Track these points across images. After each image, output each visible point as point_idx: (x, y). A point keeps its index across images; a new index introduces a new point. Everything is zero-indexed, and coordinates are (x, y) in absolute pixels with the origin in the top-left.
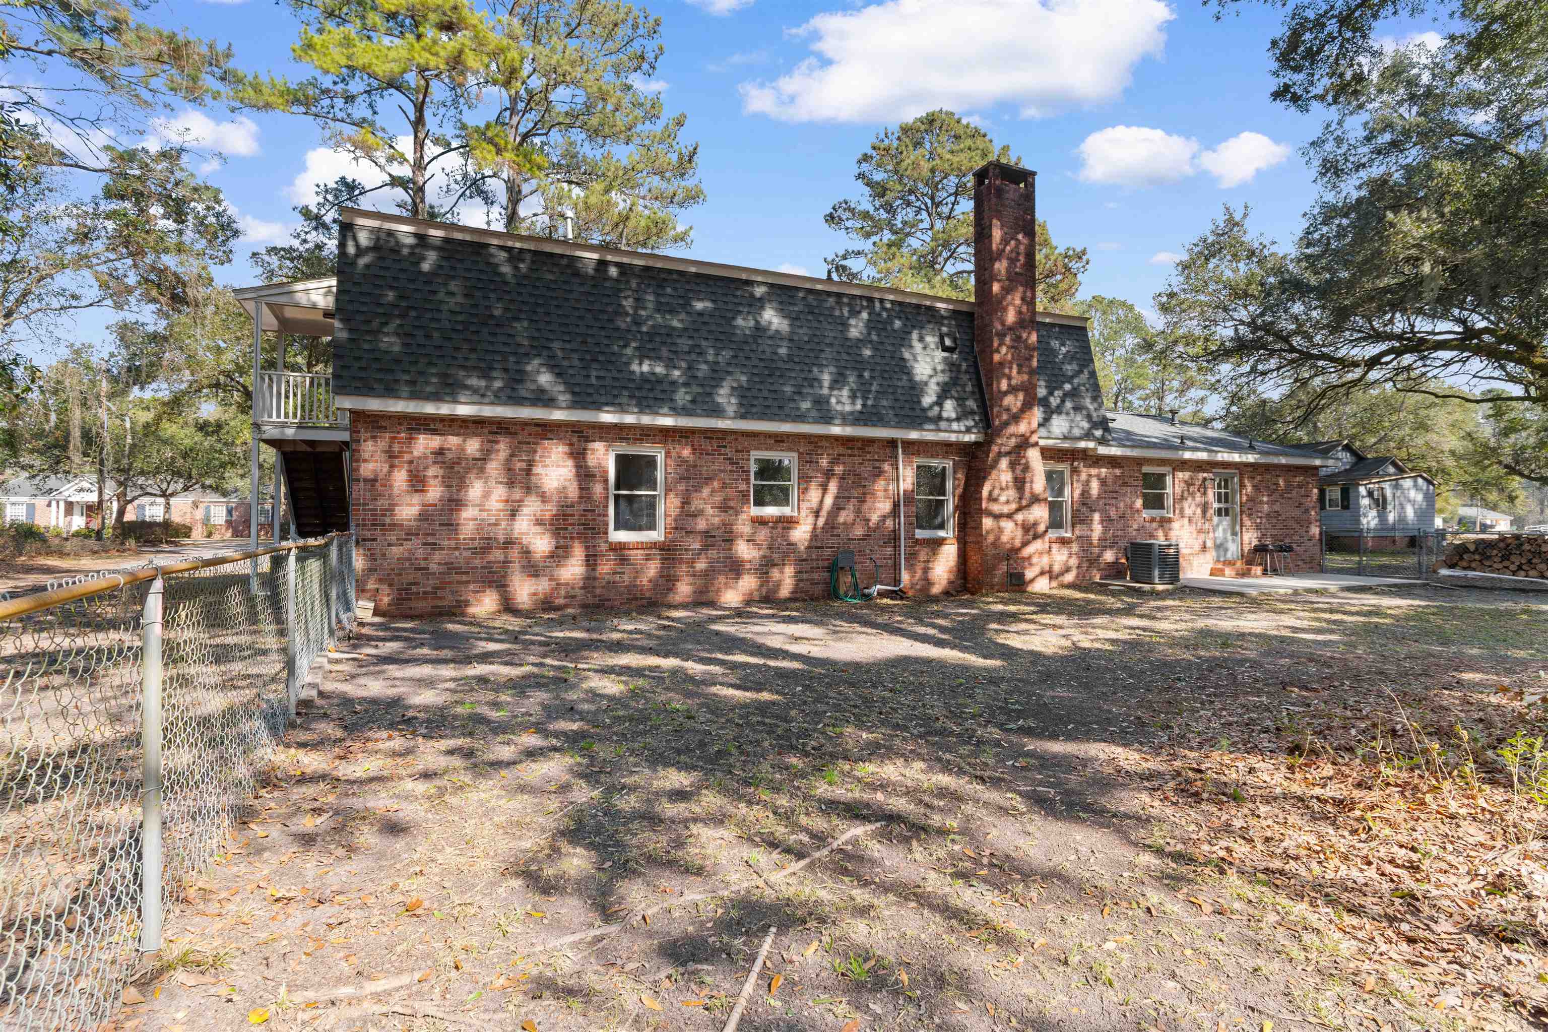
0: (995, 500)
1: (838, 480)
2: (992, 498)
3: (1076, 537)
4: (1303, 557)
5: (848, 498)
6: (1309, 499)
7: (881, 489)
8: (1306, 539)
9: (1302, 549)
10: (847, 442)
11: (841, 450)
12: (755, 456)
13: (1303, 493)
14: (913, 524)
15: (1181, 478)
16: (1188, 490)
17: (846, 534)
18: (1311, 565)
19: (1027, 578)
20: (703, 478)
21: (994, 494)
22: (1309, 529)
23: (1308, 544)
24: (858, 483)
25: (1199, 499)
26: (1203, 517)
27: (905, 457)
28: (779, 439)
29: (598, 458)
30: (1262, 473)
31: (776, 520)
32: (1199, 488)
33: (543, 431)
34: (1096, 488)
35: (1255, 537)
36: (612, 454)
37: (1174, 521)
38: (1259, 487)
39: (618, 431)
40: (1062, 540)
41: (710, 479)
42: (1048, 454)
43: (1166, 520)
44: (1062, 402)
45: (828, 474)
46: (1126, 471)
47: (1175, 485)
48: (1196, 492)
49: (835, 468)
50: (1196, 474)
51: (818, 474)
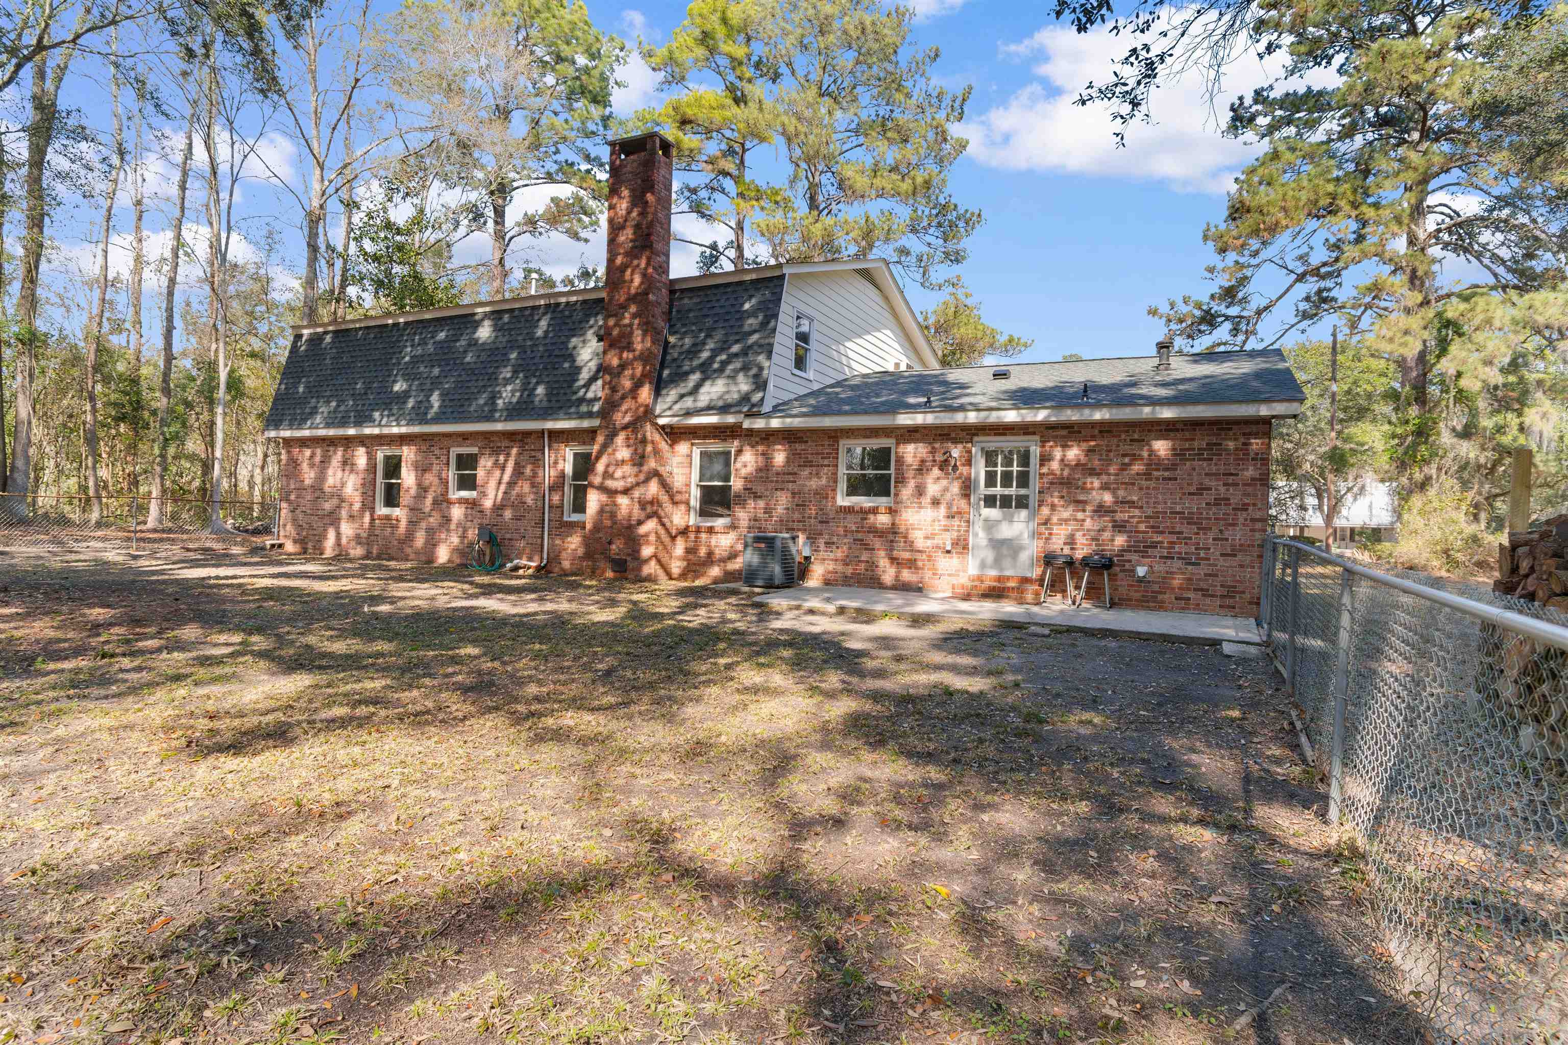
0: (611, 476)
1: (503, 469)
2: (607, 475)
3: (733, 527)
4: (1203, 585)
5: (511, 484)
6: (1231, 480)
7: (535, 475)
8: (1214, 552)
9: (1202, 570)
10: (511, 436)
11: (505, 443)
12: (455, 451)
13: (1214, 469)
14: (561, 506)
15: (912, 452)
16: (922, 469)
17: (508, 514)
18: (1228, 602)
19: (631, 565)
20: (422, 469)
21: (611, 469)
22: (1226, 534)
23: (1221, 562)
24: (518, 472)
25: (944, 482)
26: (949, 506)
27: (555, 445)
28: (465, 437)
29: (371, 457)
30: (1093, 437)
31: (461, 501)
32: (944, 465)
33: (348, 442)
34: (765, 470)
35: (1071, 541)
36: (380, 456)
37: (891, 511)
38: (1083, 459)
39: (381, 440)
40: (711, 530)
41: (424, 471)
42: (701, 433)
43: (874, 511)
44: (724, 364)
45: (496, 463)
46: (810, 447)
47: (900, 461)
48: (936, 472)
49: (502, 458)
50: (937, 445)
51: (490, 464)
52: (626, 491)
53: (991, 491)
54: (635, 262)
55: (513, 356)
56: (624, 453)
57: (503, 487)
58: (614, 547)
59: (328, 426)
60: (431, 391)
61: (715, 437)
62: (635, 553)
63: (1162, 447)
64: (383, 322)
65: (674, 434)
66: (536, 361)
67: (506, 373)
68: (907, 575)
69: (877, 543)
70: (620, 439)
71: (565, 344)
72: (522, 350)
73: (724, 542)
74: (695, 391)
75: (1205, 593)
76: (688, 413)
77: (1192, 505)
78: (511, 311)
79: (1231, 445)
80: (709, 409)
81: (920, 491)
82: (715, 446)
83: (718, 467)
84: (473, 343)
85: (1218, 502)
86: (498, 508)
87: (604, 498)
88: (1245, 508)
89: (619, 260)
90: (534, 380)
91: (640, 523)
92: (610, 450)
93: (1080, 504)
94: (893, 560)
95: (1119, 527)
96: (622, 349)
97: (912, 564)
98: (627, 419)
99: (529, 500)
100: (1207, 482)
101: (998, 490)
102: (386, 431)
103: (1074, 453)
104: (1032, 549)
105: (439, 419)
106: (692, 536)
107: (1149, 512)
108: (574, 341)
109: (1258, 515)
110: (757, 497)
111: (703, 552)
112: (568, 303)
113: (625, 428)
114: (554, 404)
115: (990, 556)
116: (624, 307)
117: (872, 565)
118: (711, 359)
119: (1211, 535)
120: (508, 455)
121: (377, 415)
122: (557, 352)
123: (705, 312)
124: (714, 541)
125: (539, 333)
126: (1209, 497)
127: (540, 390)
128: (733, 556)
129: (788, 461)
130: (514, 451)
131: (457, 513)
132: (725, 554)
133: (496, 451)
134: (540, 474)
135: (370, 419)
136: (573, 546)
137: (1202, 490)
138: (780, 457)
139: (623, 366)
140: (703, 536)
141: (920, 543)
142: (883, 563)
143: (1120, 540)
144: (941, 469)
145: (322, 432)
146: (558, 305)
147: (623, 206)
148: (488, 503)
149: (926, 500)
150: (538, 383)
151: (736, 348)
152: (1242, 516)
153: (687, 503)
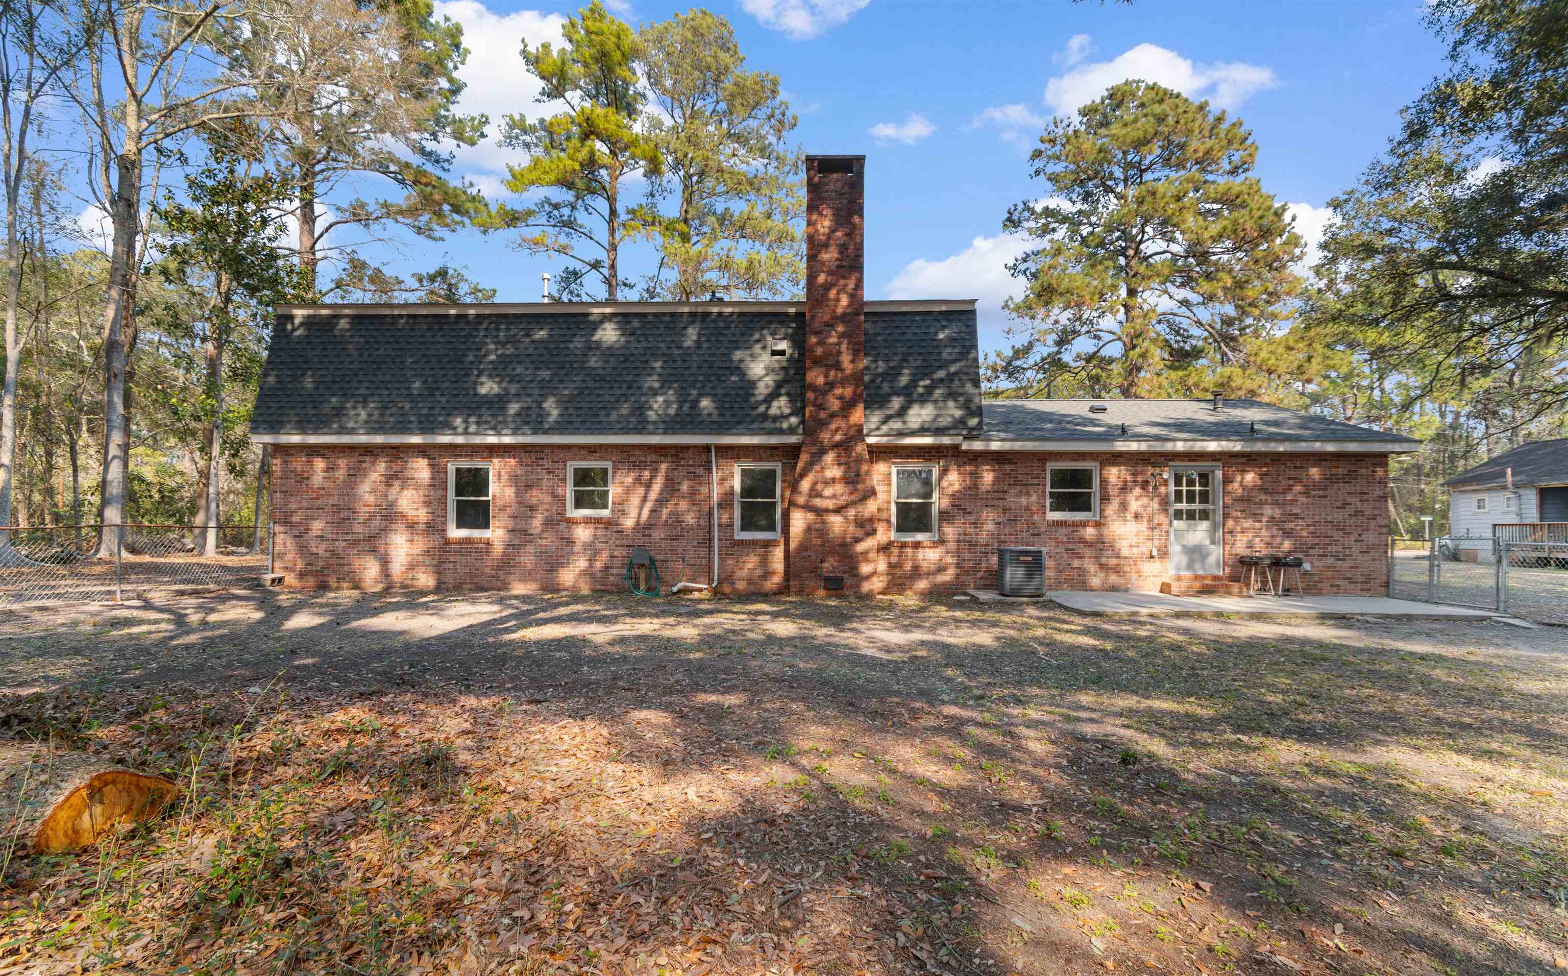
0: (819, 495)
1: (648, 486)
2: (814, 493)
3: (942, 542)
4: (1348, 575)
5: (661, 501)
6: (1365, 497)
7: (693, 493)
8: (1355, 550)
9: (1346, 565)
10: (660, 450)
11: (653, 457)
12: (572, 466)
13: (1353, 489)
14: (731, 525)
15: (1114, 474)
16: (1124, 489)
17: (658, 534)
18: (1366, 586)
19: (848, 581)
20: (523, 485)
21: (819, 487)
22: (1364, 537)
23: (1360, 557)
24: (671, 487)
25: (1145, 500)
26: (1150, 520)
27: (723, 462)
28: (592, 450)
29: (438, 472)
30: (1266, 465)
31: (587, 521)
32: (1144, 485)
33: (397, 452)
34: (971, 490)
35: (1250, 546)
36: (451, 468)
37: (1098, 525)
38: (1259, 482)
39: (453, 450)
40: (917, 545)
41: (529, 486)
42: (904, 452)
43: (1084, 524)
44: (930, 390)
45: (638, 480)
46: (1021, 469)
47: (1104, 482)
48: (1138, 491)
49: (646, 474)
50: (1139, 468)
51: (629, 480)
52: (838, 510)
53: (1179, 506)
54: (842, 282)
55: (658, 365)
56: (834, 472)
57: (648, 506)
58: (826, 565)
59: (370, 431)
60: (544, 397)
61: (918, 457)
62: (853, 571)
63: (1315, 472)
64: (442, 311)
65: (878, 453)
66: (693, 371)
67: (653, 381)
68: (1113, 579)
69: (1088, 552)
70: (829, 458)
71: (727, 356)
72: (668, 358)
73: (930, 556)
74: (902, 413)
75: (1350, 580)
76: (901, 434)
77: (1339, 516)
78: (644, 315)
79: (1364, 471)
80: (922, 431)
81: (1124, 506)
82: (915, 465)
83: (916, 486)
84: (593, 347)
85: (1357, 513)
86: (644, 528)
87: (811, 516)
88: (1374, 518)
89: (821, 278)
90: (694, 392)
91: (857, 540)
92: (817, 468)
93: (1256, 517)
94: (1102, 566)
95: (1288, 534)
96: (829, 367)
97: (1117, 570)
98: (838, 437)
99: (690, 519)
100: (1349, 499)
101: (1184, 506)
102: (477, 440)
103: (1250, 477)
104: (1216, 553)
105: (560, 428)
106: (895, 551)
107: (1310, 522)
108: (738, 355)
109: (1383, 523)
110: (966, 512)
111: (908, 566)
112: (720, 314)
113: (836, 446)
114: (728, 418)
115: (1184, 560)
116: (830, 325)
117: (1082, 571)
118: (913, 384)
119: (1353, 538)
120: (655, 472)
121: (458, 421)
122: (718, 364)
123: (896, 337)
124: (921, 554)
125: (688, 343)
126: (1350, 510)
127: (705, 403)
128: (941, 569)
129: (996, 481)
130: (664, 467)
131: (583, 534)
132: (933, 567)
133: (638, 466)
134: (704, 490)
135: (447, 426)
136: (750, 566)
137: (1345, 505)
138: (988, 477)
139: (831, 385)
140: (909, 551)
141: (1125, 552)
142: (1092, 568)
143: (1287, 545)
144: (1143, 488)
145: (363, 439)
146: (709, 314)
147: (824, 224)
148: (629, 523)
149: (1129, 516)
150: (701, 395)
151: (941, 374)
152: (1373, 523)
153: (888, 521)
